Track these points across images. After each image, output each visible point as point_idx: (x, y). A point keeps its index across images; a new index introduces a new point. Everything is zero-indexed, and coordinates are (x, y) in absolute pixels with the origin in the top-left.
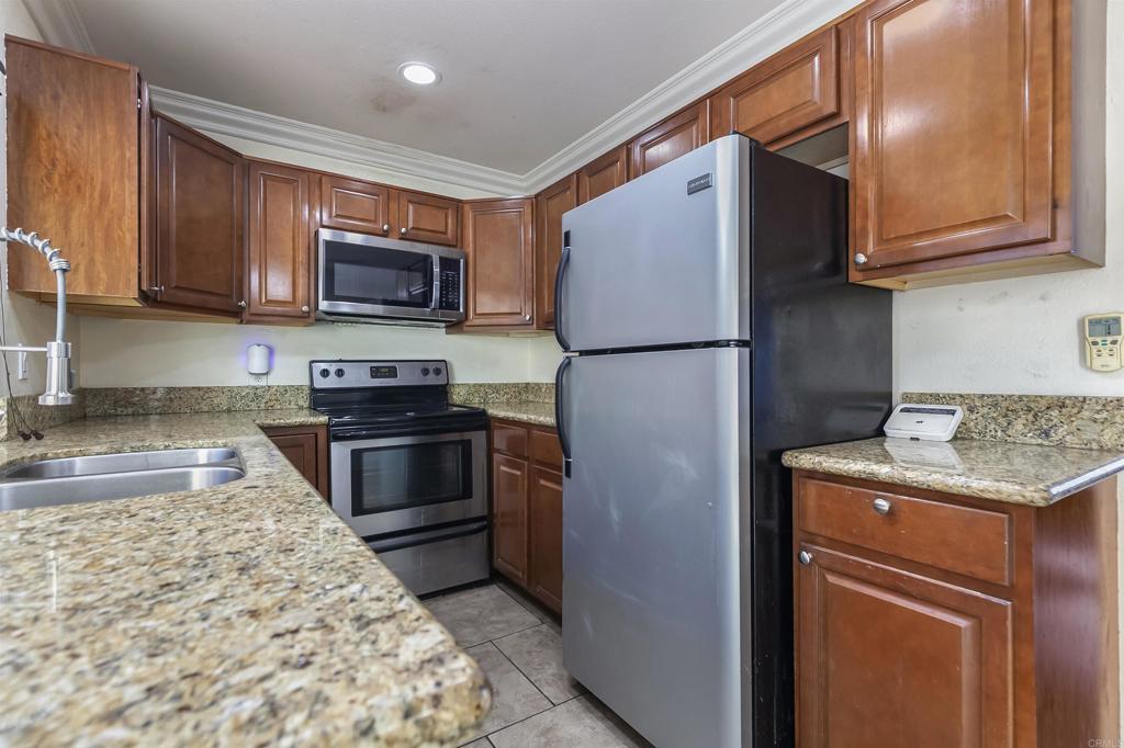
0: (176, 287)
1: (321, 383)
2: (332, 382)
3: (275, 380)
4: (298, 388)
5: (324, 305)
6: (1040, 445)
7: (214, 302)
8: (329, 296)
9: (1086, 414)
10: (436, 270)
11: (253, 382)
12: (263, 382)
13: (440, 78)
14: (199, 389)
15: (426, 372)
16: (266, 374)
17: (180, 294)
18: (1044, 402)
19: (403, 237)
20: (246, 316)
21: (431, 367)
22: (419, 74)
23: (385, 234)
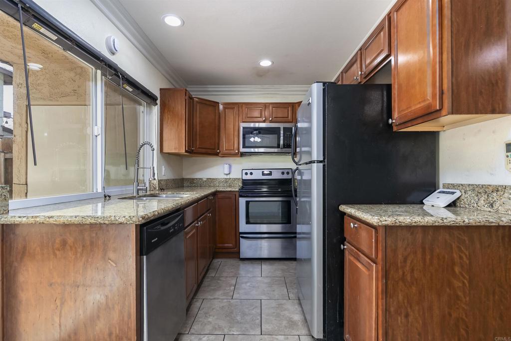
0: (199, 148)
1: (245, 177)
2: (249, 177)
3: (232, 176)
4: (239, 179)
5: (242, 150)
6: (490, 212)
7: (209, 151)
8: (244, 147)
9: (506, 195)
10: (282, 132)
11: (226, 177)
12: (228, 177)
13: (273, 63)
14: (211, 179)
15: (283, 173)
16: (229, 174)
17: (200, 150)
18: (491, 188)
19: (271, 122)
20: (220, 155)
21: (286, 171)
22: (266, 63)
23: (264, 121)
